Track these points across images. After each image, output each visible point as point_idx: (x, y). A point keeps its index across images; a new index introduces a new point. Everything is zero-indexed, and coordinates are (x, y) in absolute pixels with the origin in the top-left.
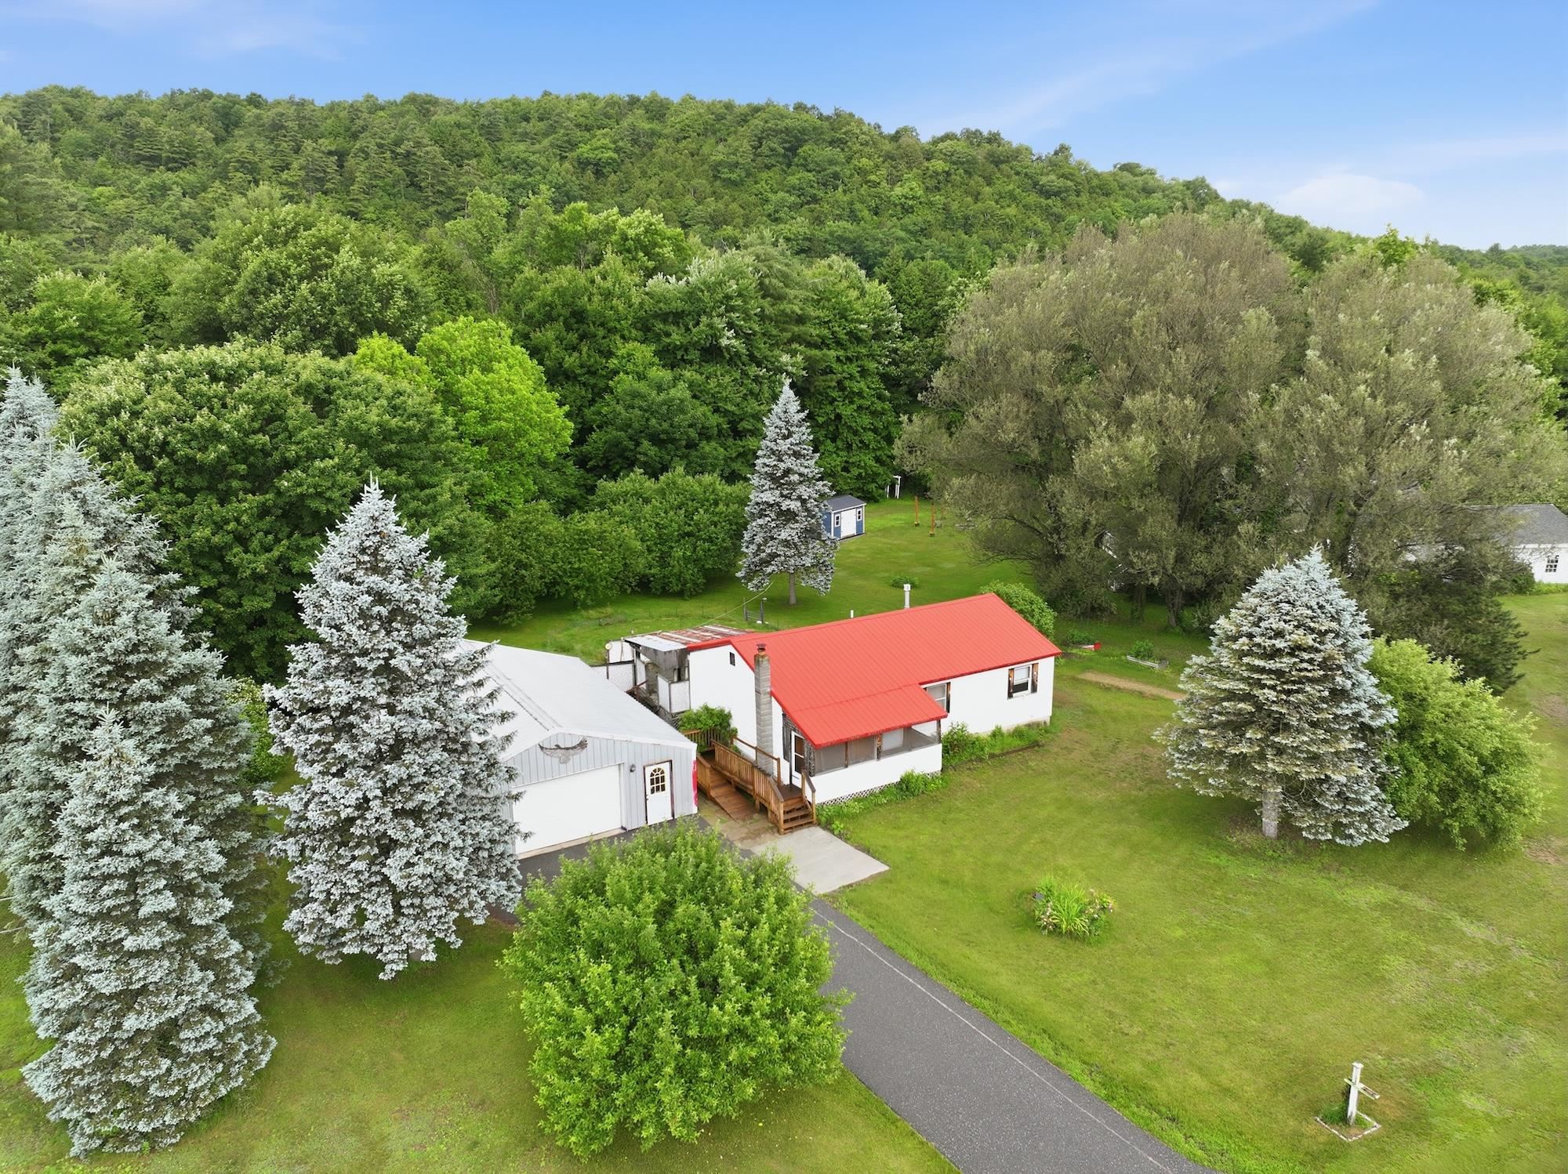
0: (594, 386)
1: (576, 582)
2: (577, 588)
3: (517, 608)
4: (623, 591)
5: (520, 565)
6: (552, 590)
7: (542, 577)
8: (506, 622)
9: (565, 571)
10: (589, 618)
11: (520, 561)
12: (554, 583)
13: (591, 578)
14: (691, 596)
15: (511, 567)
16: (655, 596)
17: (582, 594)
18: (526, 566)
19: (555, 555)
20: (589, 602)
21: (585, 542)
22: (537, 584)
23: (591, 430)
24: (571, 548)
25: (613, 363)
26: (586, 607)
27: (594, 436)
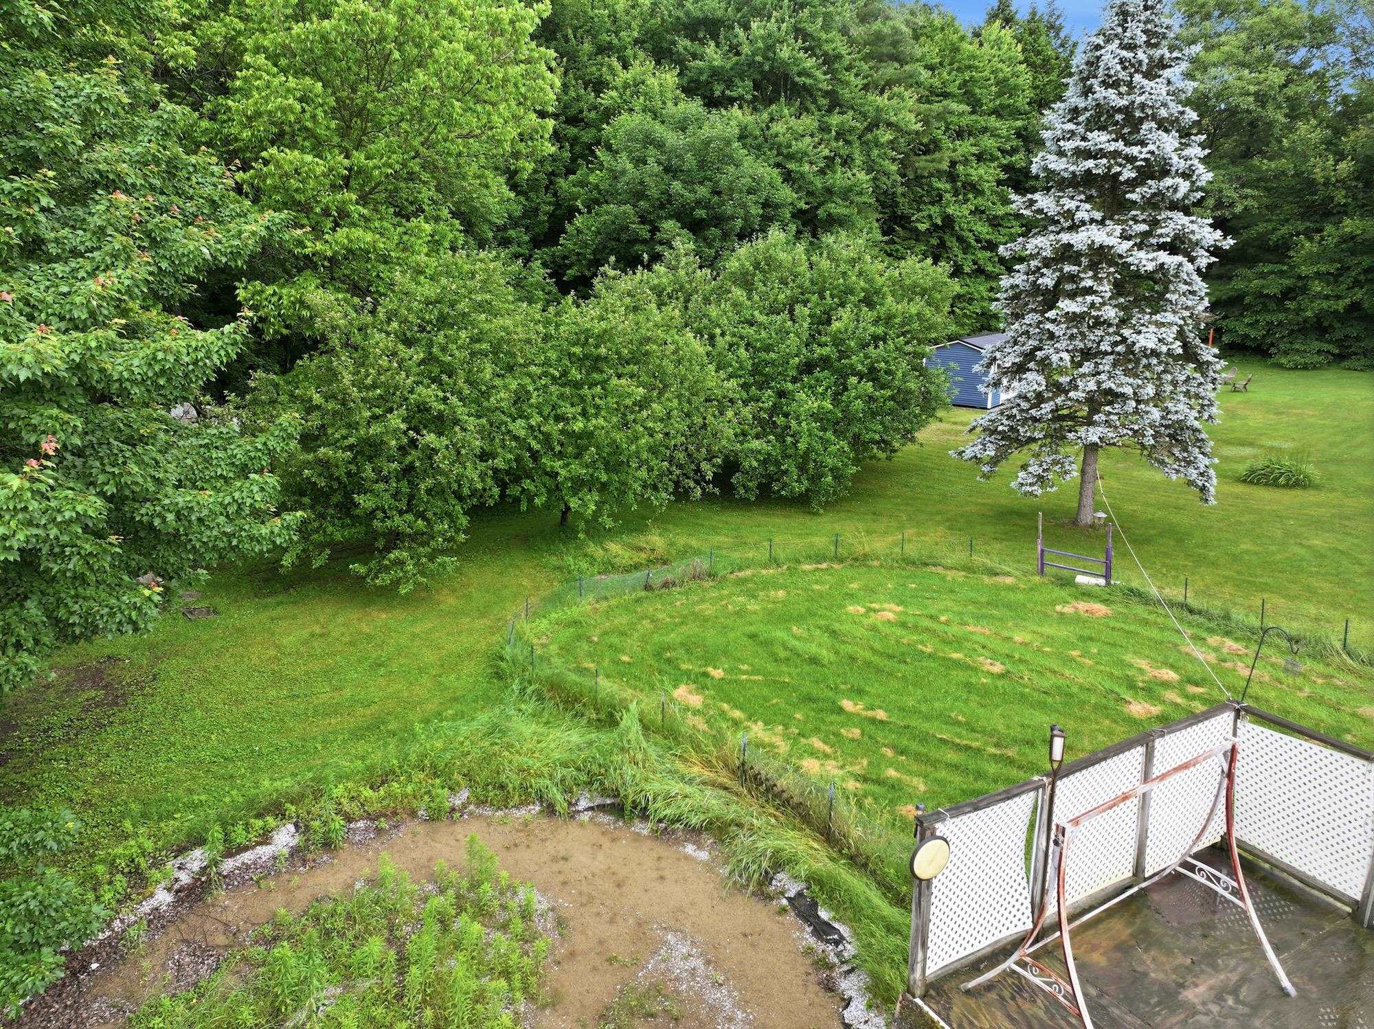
0: (574, 141)
1: (577, 469)
2: (579, 485)
3: (419, 538)
4: (681, 494)
5: (421, 417)
6: (514, 490)
7: (484, 456)
8: (384, 579)
9: (547, 439)
10: (610, 567)
11: (423, 408)
12: (514, 475)
13: (614, 462)
14: (828, 505)
15: (396, 421)
16: (745, 504)
17: (591, 501)
18: (441, 424)
19: (520, 398)
20: (609, 523)
21: (596, 363)
22: (472, 473)
23: (571, 212)
24: (563, 379)
25: (609, 97)
26: (596, 531)
27: (579, 221)
